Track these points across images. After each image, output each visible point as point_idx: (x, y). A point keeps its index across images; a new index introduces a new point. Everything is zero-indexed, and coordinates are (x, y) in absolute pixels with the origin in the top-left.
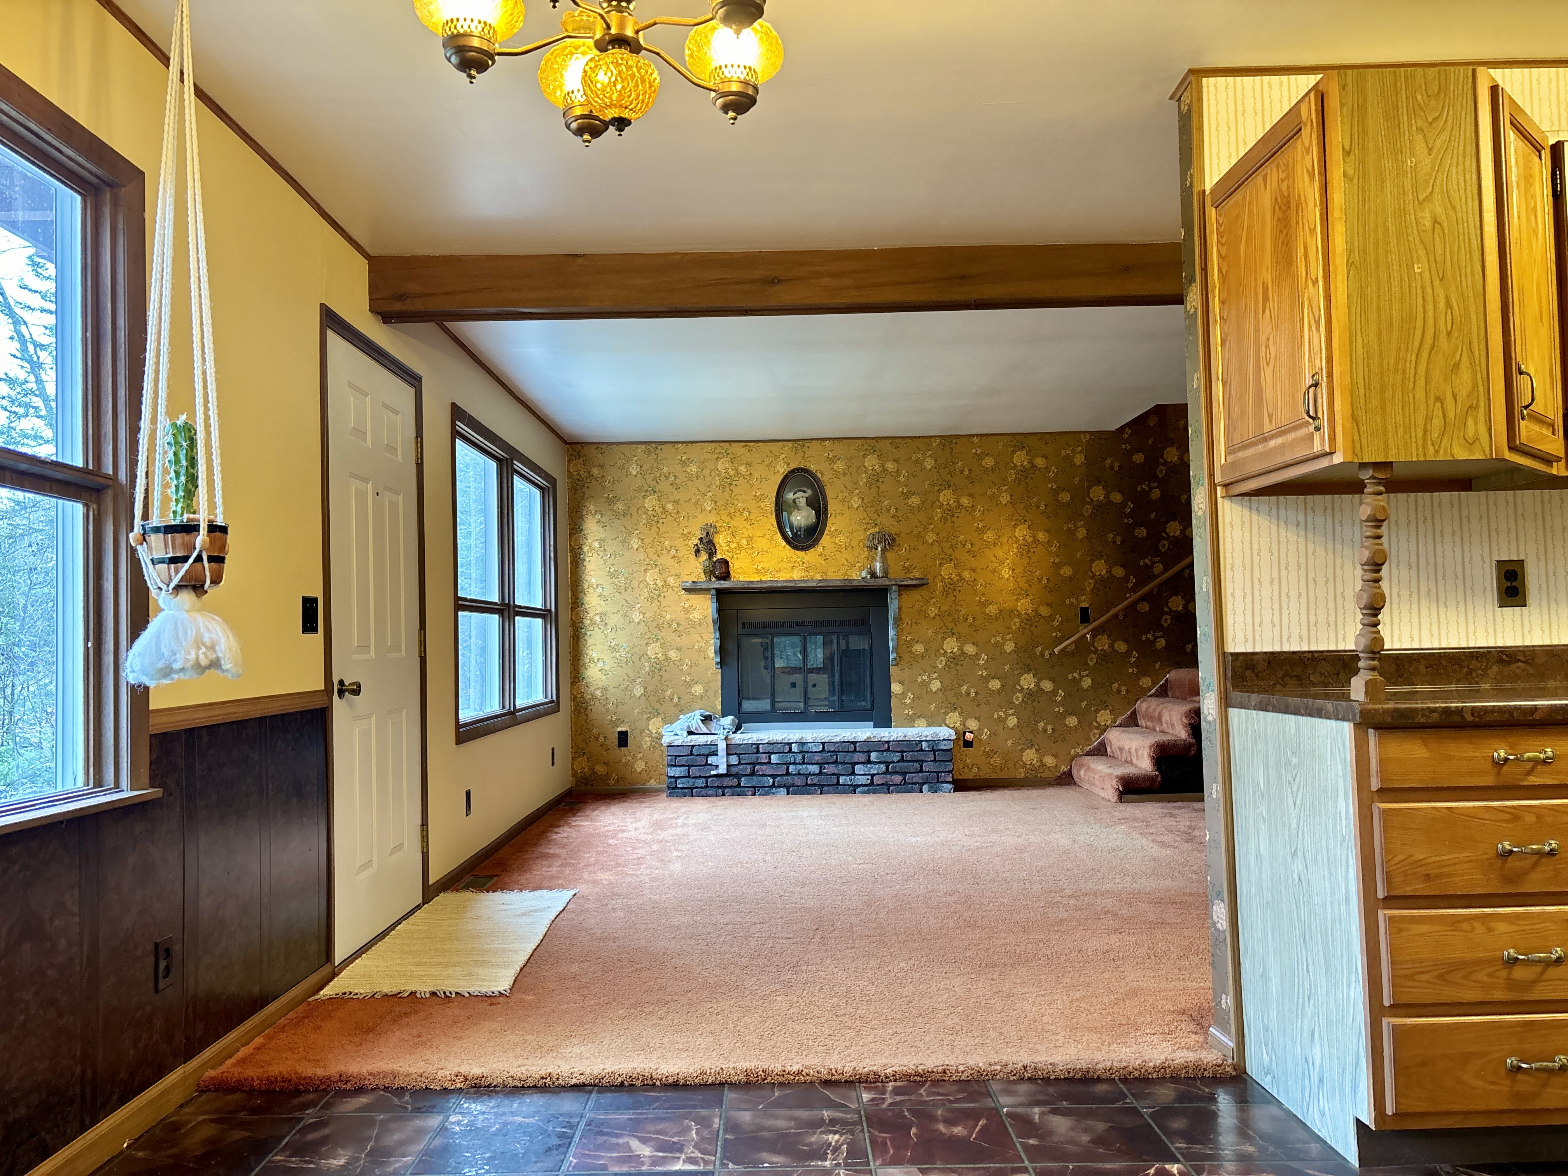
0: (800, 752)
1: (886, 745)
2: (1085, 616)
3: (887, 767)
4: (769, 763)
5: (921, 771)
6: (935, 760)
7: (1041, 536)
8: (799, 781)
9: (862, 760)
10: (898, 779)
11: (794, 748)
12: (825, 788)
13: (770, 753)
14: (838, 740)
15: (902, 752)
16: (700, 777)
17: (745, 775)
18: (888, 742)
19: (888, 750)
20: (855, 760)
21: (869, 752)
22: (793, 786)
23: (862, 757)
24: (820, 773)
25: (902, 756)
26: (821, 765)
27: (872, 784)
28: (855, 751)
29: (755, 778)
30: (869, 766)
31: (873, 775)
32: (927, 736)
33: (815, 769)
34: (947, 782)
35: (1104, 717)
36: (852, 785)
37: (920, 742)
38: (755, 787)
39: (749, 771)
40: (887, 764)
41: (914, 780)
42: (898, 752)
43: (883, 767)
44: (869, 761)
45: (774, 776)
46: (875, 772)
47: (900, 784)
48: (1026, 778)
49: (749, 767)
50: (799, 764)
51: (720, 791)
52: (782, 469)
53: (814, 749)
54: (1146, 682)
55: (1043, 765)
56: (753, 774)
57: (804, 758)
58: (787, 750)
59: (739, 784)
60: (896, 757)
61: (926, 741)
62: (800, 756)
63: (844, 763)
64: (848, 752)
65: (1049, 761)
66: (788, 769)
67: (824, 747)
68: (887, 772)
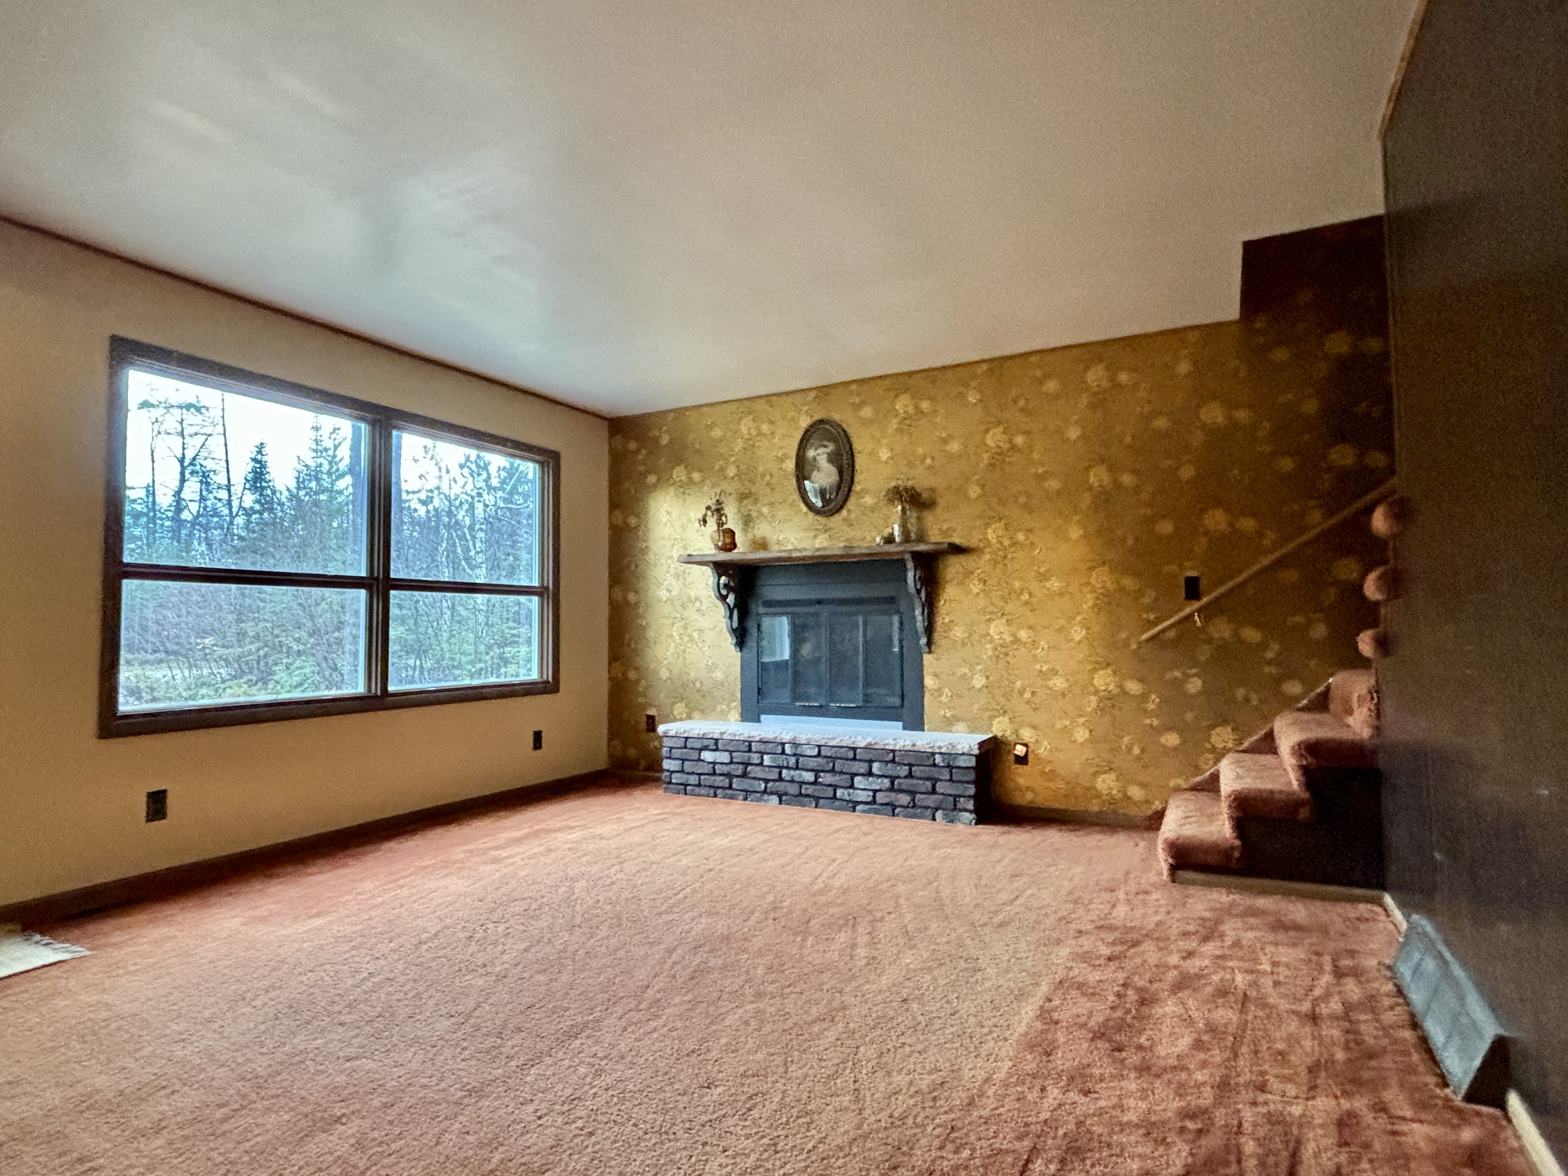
0: (795, 755)
1: (891, 755)
2: (1193, 589)
3: (892, 783)
4: (761, 764)
5: (934, 791)
6: (951, 780)
7: (1127, 479)
8: (793, 789)
9: (862, 771)
10: (904, 799)
11: (788, 749)
12: (822, 801)
13: (762, 753)
14: (834, 743)
15: (911, 765)
16: (693, 773)
17: (737, 776)
18: (893, 751)
19: (893, 761)
20: (854, 770)
21: (871, 762)
22: (786, 794)
23: (862, 768)
24: (815, 783)
25: (910, 770)
26: (817, 772)
27: (874, 802)
28: (854, 759)
29: (747, 781)
30: (871, 779)
31: (875, 791)
32: (940, 748)
33: (809, 777)
34: (966, 810)
35: (1222, 736)
36: (850, 801)
37: (933, 754)
38: (747, 791)
39: (739, 772)
40: (893, 779)
41: (925, 804)
42: (905, 765)
43: (886, 782)
44: (870, 774)
45: (767, 781)
46: (878, 787)
47: (908, 807)
48: (1101, 812)
49: (741, 767)
50: (791, 768)
51: (712, 791)
52: (805, 422)
53: (809, 753)
54: (1293, 688)
55: (1127, 797)
56: (744, 775)
57: (797, 761)
58: (779, 751)
59: (731, 785)
60: (904, 771)
61: (941, 753)
62: (792, 761)
63: (842, 773)
64: (847, 759)
65: (1136, 793)
66: (780, 773)
67: (819, 751)
68: (892, 789)
